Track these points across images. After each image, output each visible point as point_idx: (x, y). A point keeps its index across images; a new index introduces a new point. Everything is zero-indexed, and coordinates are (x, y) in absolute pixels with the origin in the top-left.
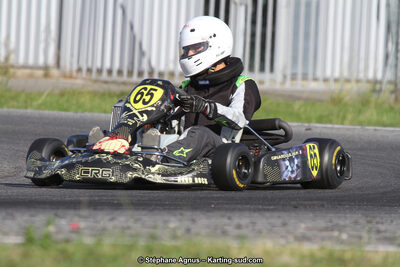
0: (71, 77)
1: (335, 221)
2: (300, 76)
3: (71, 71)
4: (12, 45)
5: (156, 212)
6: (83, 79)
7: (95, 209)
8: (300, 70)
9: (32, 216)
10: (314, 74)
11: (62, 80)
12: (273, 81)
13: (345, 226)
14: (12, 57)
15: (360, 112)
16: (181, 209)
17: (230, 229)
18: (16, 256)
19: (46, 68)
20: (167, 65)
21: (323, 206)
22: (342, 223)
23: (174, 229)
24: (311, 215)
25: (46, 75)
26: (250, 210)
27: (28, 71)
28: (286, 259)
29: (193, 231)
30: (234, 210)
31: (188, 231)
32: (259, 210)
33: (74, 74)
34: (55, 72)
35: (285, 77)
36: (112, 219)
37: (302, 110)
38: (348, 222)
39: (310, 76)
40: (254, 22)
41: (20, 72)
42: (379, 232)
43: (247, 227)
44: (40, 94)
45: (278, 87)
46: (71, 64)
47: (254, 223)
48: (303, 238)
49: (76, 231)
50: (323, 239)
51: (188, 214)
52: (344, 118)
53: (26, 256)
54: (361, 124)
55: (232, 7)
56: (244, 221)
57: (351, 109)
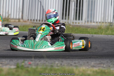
0: (26, 22)
1: (102, 62)
2: (89, 21)
4: (10, 13)
5: (52, 59)
6: (29, 22)
7: (35, 58)
8: (89, 20)
9: (17, 60)
10: (93, 21)
11: (24, 23)
12: (82, 23)
13: (104, 63)
14: (10, 16)
15: (106, 31)
16: (58, 58)
17: (73, 64)
18: (14, 71)
19: (19, 19)
21: (98, 57)
22: (103, 62)
23: (57, 64)
24: (95, 60)
25: (19, 21)
26: (78, 59)
27: (14, 20)
28: (89, 72)
29: (63, 64)
30: (73, 58)
31: (61, 64)
32: (80, 59)
33: (27, 21)
34: (21, 20)
35: (85, 21)
36: (40, 61)
37: (90, 31)
38: (105, 62)
39: (92, 21)
40: (77, 6)
41: (12, 20)
45: (83, 24)
46: (26, 18)
47: (79, 62)
48: (93, 66)
49: (30, 64)
50: (99, 67)
51: (61, 60)
52: (102, 33)
53: (16, 71)
55: (71, 2)
56: (76, 62)
57: (104, 30)
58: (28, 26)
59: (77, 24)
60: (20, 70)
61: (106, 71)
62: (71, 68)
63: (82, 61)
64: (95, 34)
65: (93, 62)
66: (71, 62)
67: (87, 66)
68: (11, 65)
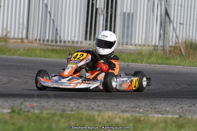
0: (32, 43)
1: (138, 104)
2: (125, 44)
3: (32, 40)
4: (9, 30)
5: (65, 99)
6: (37, 43)
7: (40, 98)
8: (125, 42)
9: (15, 101)
10: (131, 43)
11: (28, 44)
13: (141, 106)
14: (9, 34)
15: (149, 58)
16: (76, 98)
17: (96, 107)
18: (7, 118)
19: (22, 39)
20: (71, 38)
21: (133, 97)
22: (140, 105)
23: (72, 107)
24: (128, 101)
25: (22, 42)
26: (103, 99)
27: (15, 40)
28: (117, 120)
29: (80, 108)
30: (97, 98)
31: (78, 108)
32: (107, 99)
33: (34, 42)
34: (26, 41)
36: (47, 103)
37: (126, 57)
38: (143, 104)
39: (129, 44)
40: (107, 21)
41: (11, 41)
42: (155, 109)
43: (102, 106)
44: (20, 50)
46: (32, 37)
47: (105, 105)
48: (124, 111)
49: (33, 107)
50: (133, 111)
51: (78, 100)
52: (143, 61)
53: (12, 118)
54: (149, 63)
55: (98, 15)
56: (101, 104)
57: (145, 57)
58: (36, 49)
60: (16, 116)
61: (142, 119)
63: (109, 103)
64: (132, 62)
65: (125, 104)
66: (94, 103)
67: (116, 110)
68: (4, 108)
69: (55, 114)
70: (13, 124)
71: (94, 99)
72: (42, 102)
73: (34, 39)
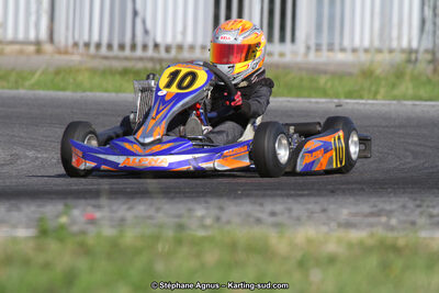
0: (66, 53)
1: (380, 206)
2: (325, 47)
3: (66, 46)
6: (80, 54)
8: (325, 41)
11: (57, 57)
12: (295, 53)
13: (391, 211)
15: (394, 86)
17: (264, 217)
19: (38, 43)
20: (174, 36)
21: (363, 189)
22: (388, 207)
23: (203, 218)
24: (352, 199)
25: (39, 52)
26: (282, 196)
27: (17, 47)
28: (331, 247)
29: (224, 219)
30: (264, 196)
31: (218, 219)
32: (292, 196)
33: (70, 49)
34: (48, 48)
35: (308, 48)
36: (130, 208)
37: (329, 84)
38: (394, 207)
39: (337, 47)
41: (8, 49)
42: (431, 216)
43: (283, 214)
44: (33, 73)
45: (300, 59)
46: (66, 39)
47: (290, 210)
48: (348, 225)
49: (92, 221)
50: (371, 225)
51: (214, 202)
52: (376, 93)
53: (40, 249)
54: (394, 98)
56: (278, 207)
57: (383, 83)
58: (78, 70)
59: (276, 59)
60: (53, 246)
61: (401, 242)
62: (257, 231)
63: (300, 206)
64: (346, 98)
65: (345, 209)
66: (259, 208)
67: (323, 224)
69: (157, 238)
70: (47, 266)
71: (256, 196)
72: (114, 208)
73: (70, 42)
